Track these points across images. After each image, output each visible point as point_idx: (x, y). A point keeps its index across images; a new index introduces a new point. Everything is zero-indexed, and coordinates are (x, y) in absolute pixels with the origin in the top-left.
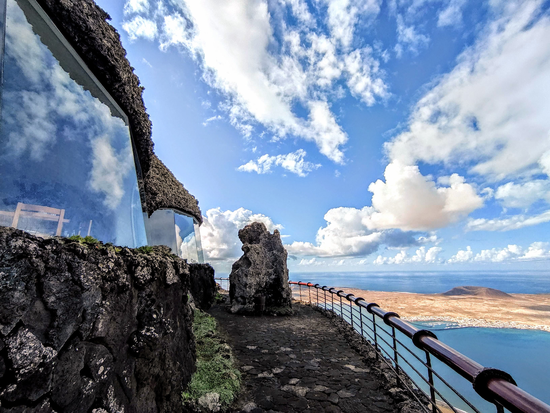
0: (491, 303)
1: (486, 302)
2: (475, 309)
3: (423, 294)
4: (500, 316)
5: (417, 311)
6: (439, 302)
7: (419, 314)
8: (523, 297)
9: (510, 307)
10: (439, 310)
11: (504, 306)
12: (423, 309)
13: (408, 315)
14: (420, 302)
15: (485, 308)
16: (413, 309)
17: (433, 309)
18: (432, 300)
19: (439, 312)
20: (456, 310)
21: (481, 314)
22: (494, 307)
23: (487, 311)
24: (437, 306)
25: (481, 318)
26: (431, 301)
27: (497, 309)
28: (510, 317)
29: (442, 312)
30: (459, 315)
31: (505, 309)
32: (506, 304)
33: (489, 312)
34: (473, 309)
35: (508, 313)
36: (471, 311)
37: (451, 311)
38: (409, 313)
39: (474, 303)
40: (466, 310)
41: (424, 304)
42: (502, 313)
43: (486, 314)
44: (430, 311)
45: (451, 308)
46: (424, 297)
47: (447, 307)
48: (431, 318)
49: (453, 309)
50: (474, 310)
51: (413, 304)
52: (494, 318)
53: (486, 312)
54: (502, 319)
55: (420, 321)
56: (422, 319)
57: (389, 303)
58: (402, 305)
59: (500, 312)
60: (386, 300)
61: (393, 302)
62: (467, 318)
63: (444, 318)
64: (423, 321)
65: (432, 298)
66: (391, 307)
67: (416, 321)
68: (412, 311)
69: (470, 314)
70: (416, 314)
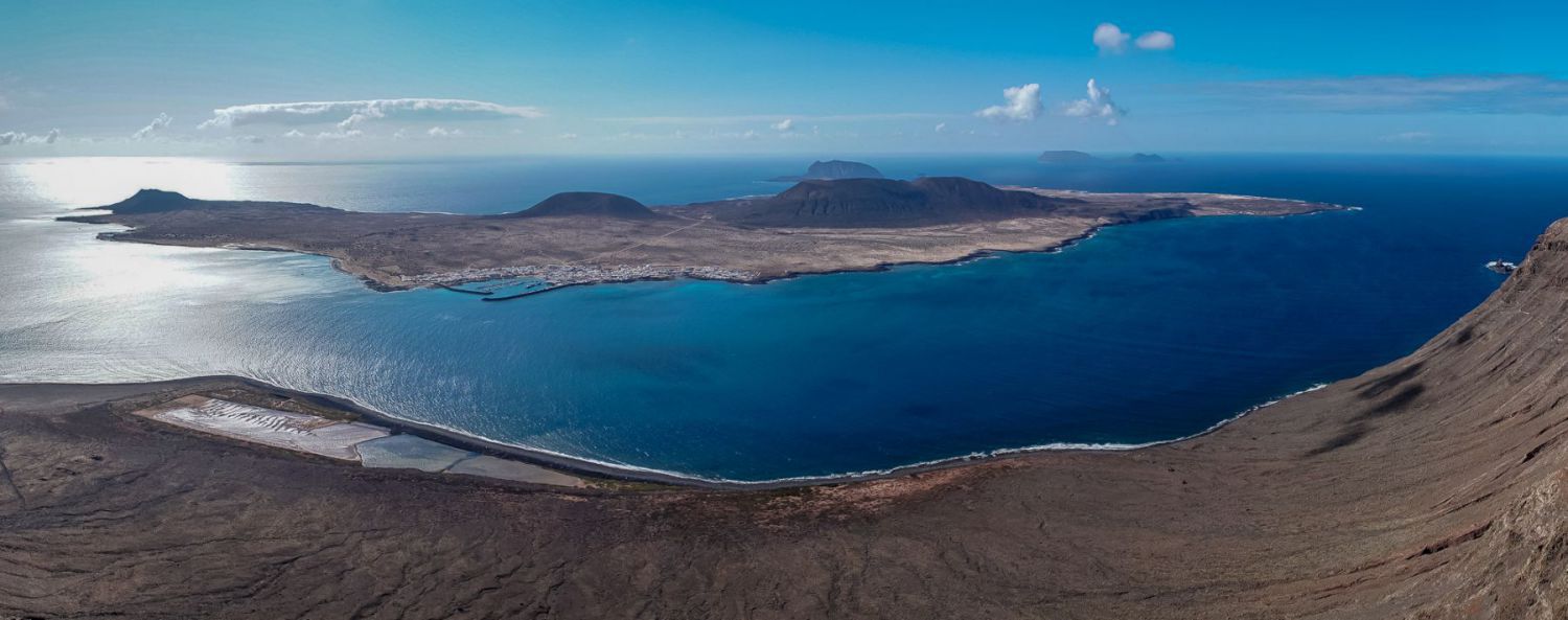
0: (614, 229)
1: (607, 228)
2: (584, 245)
4: (627, 255)
5: (462, 259)
6: (513, 232)
7: (465, 266)
9: (647, 235)
10: (511, 251)
11: (635, 233)
12: (476, 253)
13: (440, 268)
14: (471, 236)
15: (601, 241)
16: (454, 252)
17: (498, 251)
18: (496, 229)
20: (549, 250)
21: (592, 253)
22: (620, 236)
23: (604, 246)
24: (508, 242)
25: (592, 264)
26: (496, 233)
27: (624, 240)
28: (644, 255)
29: (518, 257)
30: (548, 260)
31: (640, 241)
32: (641, 230)
33: (609, 248)
34: (580, 245)
35: (643, 248)
36: (576, 249)
37: (537, 254)
38: (444, 266)
39: (582, 231)
40: (567, 249)
41: (480, 241)
42: (632, 250)
43: (604, 254)
44: (493, 257)
45: (536, 247)
46: (481, 223)
47: (528, 245)
48: (493, 272)
49: (540, 248)
50: (581, 248)
51: (456, 240)
52: (616, 262)
53: (603, 250)
54: (629, 261)
55: (469, 281)
56: (472, 276)
57: (395, 243)
58: (430, 246)
59: (628, 247)
60: (391, 234)
61: (406, 237)
62: (565, 265)
63: (520, 270)
64: (474, 281)
65: (497, 225)
66: (401, 252)
67: (459, 282)
68: (452, 259)
69: (574, 256)
70: (460, 265)
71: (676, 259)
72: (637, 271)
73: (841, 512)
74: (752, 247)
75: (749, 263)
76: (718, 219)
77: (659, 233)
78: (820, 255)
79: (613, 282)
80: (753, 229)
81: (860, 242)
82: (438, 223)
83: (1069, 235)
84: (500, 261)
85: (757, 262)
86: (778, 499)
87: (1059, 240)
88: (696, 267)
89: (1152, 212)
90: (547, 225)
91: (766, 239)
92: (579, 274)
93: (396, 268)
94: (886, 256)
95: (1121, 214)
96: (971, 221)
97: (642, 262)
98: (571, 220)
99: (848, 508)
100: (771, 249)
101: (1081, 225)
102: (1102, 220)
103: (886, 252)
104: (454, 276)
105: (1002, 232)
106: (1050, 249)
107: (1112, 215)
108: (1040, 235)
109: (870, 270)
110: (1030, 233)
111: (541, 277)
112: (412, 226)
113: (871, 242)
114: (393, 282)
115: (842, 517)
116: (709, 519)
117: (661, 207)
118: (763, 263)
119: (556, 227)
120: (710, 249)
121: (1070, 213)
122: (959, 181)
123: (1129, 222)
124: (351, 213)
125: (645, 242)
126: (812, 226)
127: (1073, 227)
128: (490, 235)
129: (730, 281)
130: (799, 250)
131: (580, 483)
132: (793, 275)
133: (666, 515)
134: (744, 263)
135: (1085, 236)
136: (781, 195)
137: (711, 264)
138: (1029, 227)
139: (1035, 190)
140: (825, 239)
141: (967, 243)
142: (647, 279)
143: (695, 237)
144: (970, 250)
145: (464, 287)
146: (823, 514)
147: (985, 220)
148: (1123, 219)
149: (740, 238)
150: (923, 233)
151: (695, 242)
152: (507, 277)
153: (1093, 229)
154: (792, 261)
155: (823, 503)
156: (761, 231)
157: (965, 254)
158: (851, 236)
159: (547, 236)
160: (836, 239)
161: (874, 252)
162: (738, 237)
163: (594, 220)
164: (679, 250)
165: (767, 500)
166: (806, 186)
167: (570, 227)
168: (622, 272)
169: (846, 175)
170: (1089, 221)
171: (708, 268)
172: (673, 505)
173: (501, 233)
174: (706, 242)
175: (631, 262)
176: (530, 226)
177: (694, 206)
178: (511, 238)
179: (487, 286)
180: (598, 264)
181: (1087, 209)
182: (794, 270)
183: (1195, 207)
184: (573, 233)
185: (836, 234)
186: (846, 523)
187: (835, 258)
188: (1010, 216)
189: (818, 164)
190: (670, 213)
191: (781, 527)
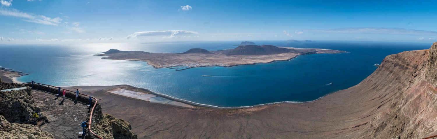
0: (202, 56)
5: (172, 62)
11: (206, 57)
12: (175, 61)
13: (168, 64)
15: (200, 58)
16: (171, 61)
17: (179, 60)
20: (189, 60)
21: (198, 61)
24: (181, 58)
25: (197, 63)
27: (204, 58)
28: (208, 61)
29: (183, 62)
30: (189, 62)
31: (207, 58)
34: (195, 59)
35: (208, 60)
37: (187, 61)
40: (193, 60)
41: (176, 58)
43: (200, 61)
44: (178, 62)
47: (185, 59)
48: (178, 64)
52: (202, 62)
55: (173, 66)
56: (174, 65)
57: (159, 59)
58: (166, 60)
59: (205, 60)
60: (158, 57)
61: (162, 58)
62: (192, 63)
63: (183, 64)
64: (174, 66)
65: (179, 55)
66: (160, 61)
67: (171, 67)
68: (170, 62)
69: (194, 61)
70: (171, 63)
71: (214, 62)
72: (206, 64)
73: (243, 114)
74: (229, 60)
75: (228, 63)
76: (223, 54)
77: (211, 56)
78: (242, 61)
79: (201, 67)
80: (229, 56)
81: (251, 58)
82: (168, 55)
83: (292, 57)
84: (180, 62)
85: (230, 63)
86: (231, 111)
87: (290, 58)
88: (218, 64)
89: (309, 53)
90: (189, 55)
91: (232, 58)
92: (195, 65)
93: (159, 64)
95: (302, 53)
96: (272, 54)
97: (207, 62)
98: (194, 54)
99: (245, 113)
100: (233, 60)
101: (294, 55)
102: (299, 54)
103: (255, 61)
104: (170, 65)
105: (278, 56)
106: (288, 60)
107: (301, 53)
108: (286, 57)
109: (252, 64)
110: (284, 56)
111: (187, 66)
112: (163, 56)
113: (253, 58)
114: (159, 67)
115: (243, 115)
116: (217, 115)
117: (212, 51)
118: (231, 63)
119: (191, 55)
120: (221, 60)
121: (292, 52)
122: (270, 46)
123: (304, 54)
124: (151, 53)
125: (208, 58)
126: (241, 55)
127: (293, 55)
128: (178, 57)
129: (224, 66)
130: (238, 60)
131: (192, 107)
132: (237, 65)
133: (209, 114)
134: (227, 63)
135: (295, 57)
136: (235, 49)
137: (221, 63)
138: (284, 55)
139: (286, 47)
140: (244, 58)
141: (272, 59)
142: (208, 66)
143: (217, 57)
144: (272, 60)
145: (172, 68)
146: (240, 114)
147: (275, 54)
148: (303, 54)
149: (227, 58)
150: (263, 57)
151: (218, 58)
152: (181, 66)
153: (297, 56)
154: (237, 62)
155: (240, 112)
156: (231, 56)
157: (271, 61)
158: (249, 57)
159: (189, 57)
161: (253, 60)
162: (226, 57)
163: (198, 54)
164: (215, 60)
165: (229, 111)
166: (241, 47)
167: (194, 55)
168: (203, 65)
169: (248, 44)
170: (296, 54)
171: (220, 64)
172: (210, 111)
173: (179, 57)
174: (220, 59)
175: (205, 63)
176: (186, 55)
177: (218, 51)
178: (182, 58)
179: (177, 68)
180: (199, 63)
181: (296, 52)
182: (237, 64)
183: (317, 52)
184: (194, 57)
185: (246, 57)
186: (244, 116)
187: (245, 62)
188: (280, 53)
189: (243, 42)
190: (213, 52)
191: (231, 116)
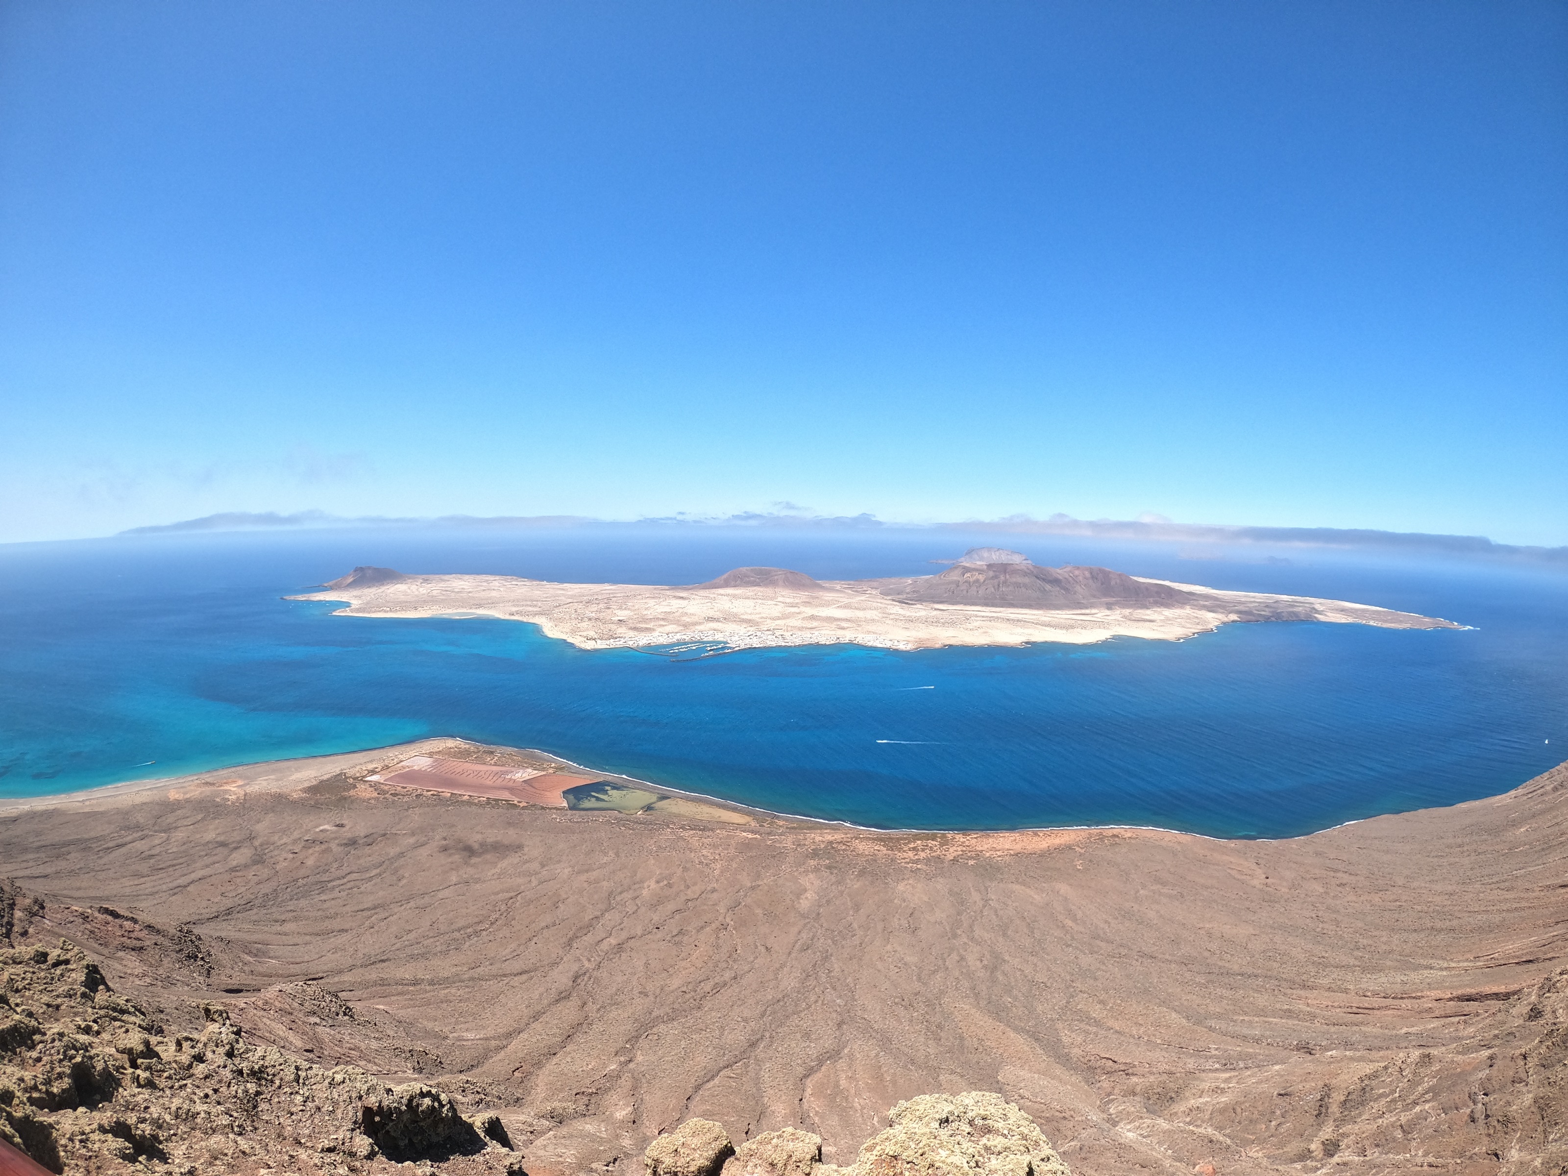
0: (788, 600)
1: (780, 599)
2: (760, 613)
3: (667, 587)
4: (799, 623)
5: (650, 625)
6: (697, 602)
7: (654, 630)
8: (838, 587)
9: (817, 606)
10: (695, 619)
11: (807, 603)
12: (663, 619)
13: (631, 633)
14: (659, 604)
15: (776, 611)
16: (645, 620)
17: (684, 618)
18: (684, 598)
19: (695, 624)
20: (728, 618)
21: (769, 621)
22: (792, 606)
23: (780, 615)
24: (693, 610)
25: (768, 630)
26: (682, 602)
27: (797, 610)
28: (815, 624)
29: (700, 624)
30: (730, 627)
31: (809, 611)
32: (811, 600)
33: (785, 617)
34: (757, 614)
35: (813, 618)
36: (753, 617)
37: (718, 620)
38: (635, 629)
39: (760, 601)
40: (745, 617)
41: (667, 609)
42: (803, 619)
43: (778, 622)
44: (677, 622)
45: (717, 615)
46: (668, 593)
47: (711, 613)
48: (679, 637)
49: (722, 616)
50: (758, 616)
51: (646, 609)
52: (789, 629)
53: (779, 618)
54: (801, 629)
56: (660, 640)
57: (592, 611)
58: (622, 614)
59: (800, 616)
60: (587, 603)
61: (601, 606)
62: (744, 631)
63: (703, 636)
65: (682, 595)
66: (597, 619)
68: (642, 625)
69: (750, 623)
70: (649, 630)
71: (843, 628)
72: (807, 638)
73: (971, 858)
74: (911, 620)
75: (908, 633)
76: (881, 594)
77: (828, 604)
78: (971, 631)
79: (785, 647)
80: (912, 604)
81: (1008, 619)
84: (687, 626)
85: (915, 634)
88: (860, 636)
90: (728, 595)
91: (923, 613)
92: (755, 640)
94: (1030, 635)
96: (1109, 607)
97: (812, 629)
98: (750, 591)
100: (926, 621)
101: (1210, 618)
103: (1030, 631)
104: (643, 639)
105: (1137, 621)
109: (1018, 648)
112: (606, 596)
113: (1018, 621)
114: (589, 645)
115: (971, 862)
118: (922, 635)
119: (735, 596)
120: (872, 620)
125: (814, 611)
126: (965, 604)
128: (677, 604)
129: (889, 650)
130: (952, 624)
131: (751, 823)
132: (946, 647)
134: (903, 634)
137: (873, 633)
140: (977, 616)
141: (1105, 628)
142: (816, 645)
143: (857, 608)
144: (1105, 635)
146: (955, 860)
147: (1123, 607)
149: (901, 612)
150: (1066, 616)
151: (860, 614)
152: (691, 641)
154: (946, 636)
156: (919, 606)
157: (1102, 638)
158: (1001, 614)
159: (727, 605)
160: (987, 617)
161: (1019, 630)
162: (897, 609)
163: (770, 593)
164: (847, 620)
166: (963, 569)
167: (748, 598)
168: (793, 640)
169: (999, 559)
171: (869, 638)
173: (686, 602)
174: (869, 614)
176: (712, 596)
178: (695, 607)
180: (772, 632)
182: (947, 644)
184: (750, 603)
185: (987, 611)
186: (973, 867)
187: (986, 634)
